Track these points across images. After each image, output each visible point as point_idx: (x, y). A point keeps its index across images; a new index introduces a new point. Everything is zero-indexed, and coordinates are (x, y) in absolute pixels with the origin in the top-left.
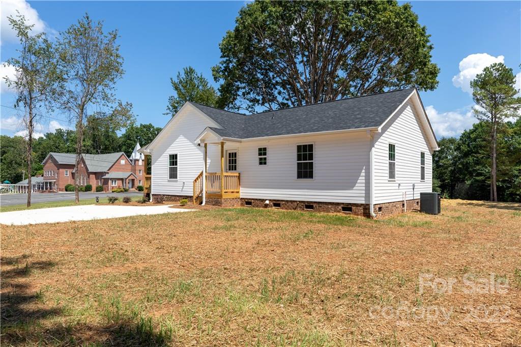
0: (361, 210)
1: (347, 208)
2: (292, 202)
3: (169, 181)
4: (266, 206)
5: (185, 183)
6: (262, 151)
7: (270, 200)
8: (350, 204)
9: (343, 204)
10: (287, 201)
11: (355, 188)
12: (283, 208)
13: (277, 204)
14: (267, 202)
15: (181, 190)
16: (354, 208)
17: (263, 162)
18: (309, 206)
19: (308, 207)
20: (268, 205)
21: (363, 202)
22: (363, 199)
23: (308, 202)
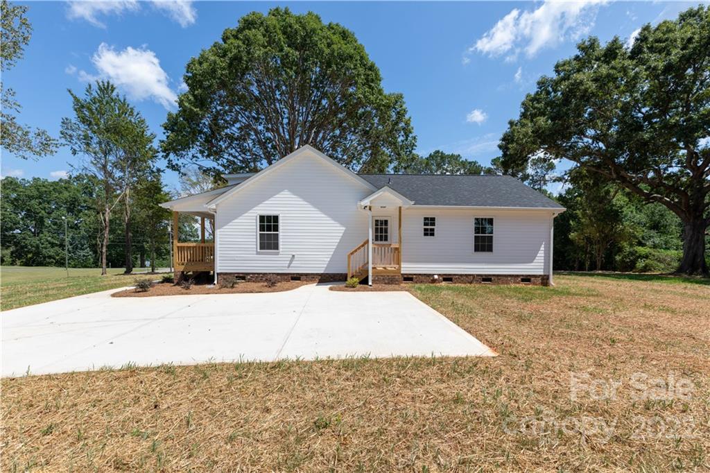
0: (539, 280)
1: (527, 279)
2: (467, 276)
3: (258, 253)
4: (434, 281)
5: (296, 256)
6: (430, 221)
7: (439, 275)
8: (529, 275)
9: (523, 275)
10: (461, 275)
11: (535, 261)
12: (455, 283)
13: (448, 278)
14: (436, 277)
15: (287, 265)
16: (532, 279)
17: (429, 233)
18: (487, 279)
19: (484, 280)
20: (436, 280)
21: (542, 273)
22: (542, 270)
23: (485, 275)
